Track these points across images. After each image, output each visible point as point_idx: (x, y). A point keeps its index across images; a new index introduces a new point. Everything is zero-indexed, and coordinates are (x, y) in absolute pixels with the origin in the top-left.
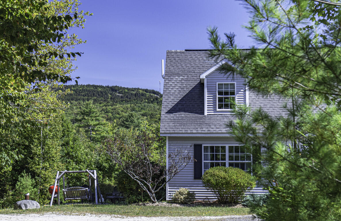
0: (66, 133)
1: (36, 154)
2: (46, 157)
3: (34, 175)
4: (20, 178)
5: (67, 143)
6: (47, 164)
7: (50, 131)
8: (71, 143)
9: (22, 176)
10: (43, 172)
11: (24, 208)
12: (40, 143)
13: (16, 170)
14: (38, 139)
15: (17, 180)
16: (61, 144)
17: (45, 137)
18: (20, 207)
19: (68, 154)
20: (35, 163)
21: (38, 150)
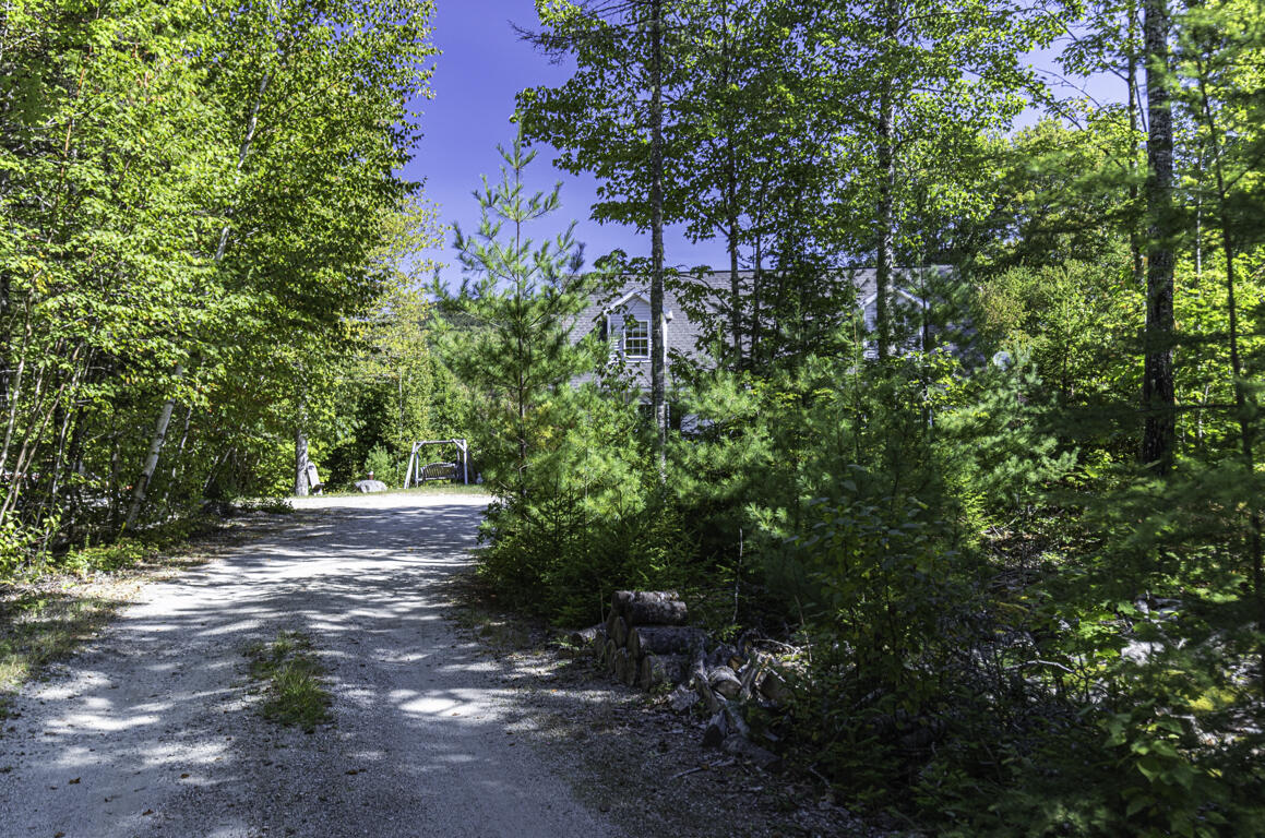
0: (441, 386)
1: (392, 418)
2: (409, 422)
3: (390, 448)
4: (370, 454)
5: (443, 401)
6: (409, 432)
7: (413, 384)
8: (448, 400)
9: (374, 451)
10: (403, 443)
11: (365, 490)
12: (398, 402)
13: (365, 442)
14: (396, 396)
15: (366, 456)
16: (431, 402)
17: (406, 393)
18: (360, 489)
19: (444, 417)
20: (391, 431)
21: (395, 412)
